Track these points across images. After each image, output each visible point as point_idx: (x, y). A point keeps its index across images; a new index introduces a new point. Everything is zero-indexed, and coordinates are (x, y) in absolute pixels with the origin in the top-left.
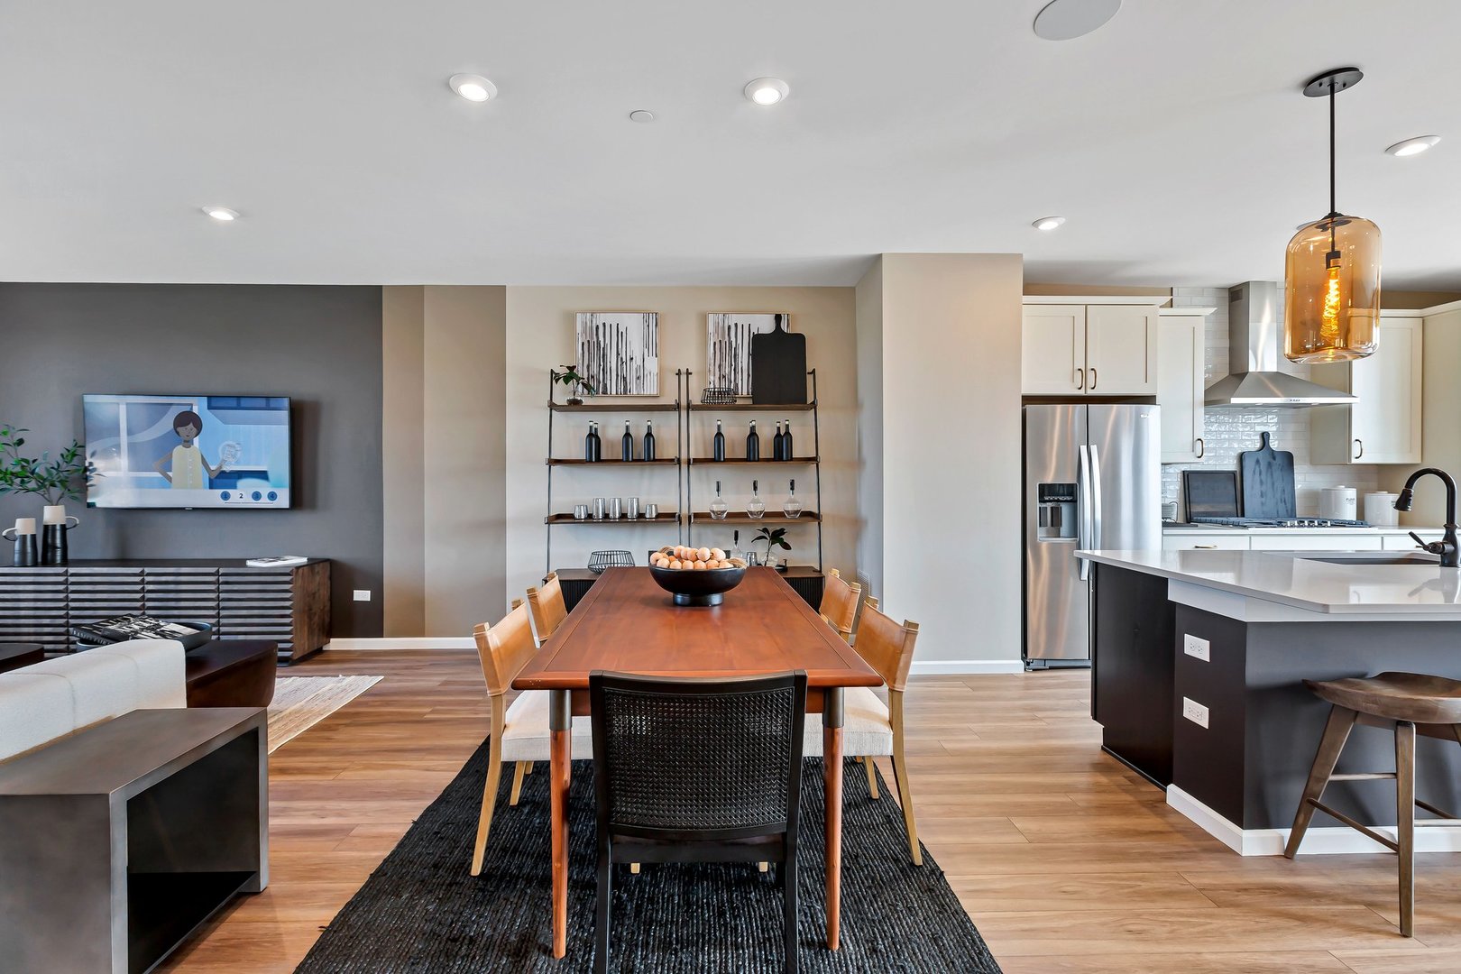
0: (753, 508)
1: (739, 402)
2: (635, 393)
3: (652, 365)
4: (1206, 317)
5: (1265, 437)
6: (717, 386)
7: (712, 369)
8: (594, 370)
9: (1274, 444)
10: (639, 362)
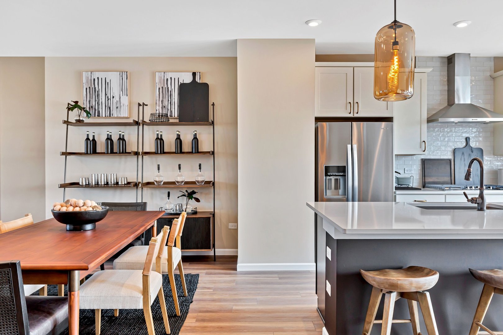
0: (179, 179)
1: (171, 121)
2: (116, 116)
3: (125, 100)
4: (428, 73)
5: (467, 139)
6: (161, 112)
7: (158, 102)
8: (93, 103)
9: (473, 144)
10: (118, 99)
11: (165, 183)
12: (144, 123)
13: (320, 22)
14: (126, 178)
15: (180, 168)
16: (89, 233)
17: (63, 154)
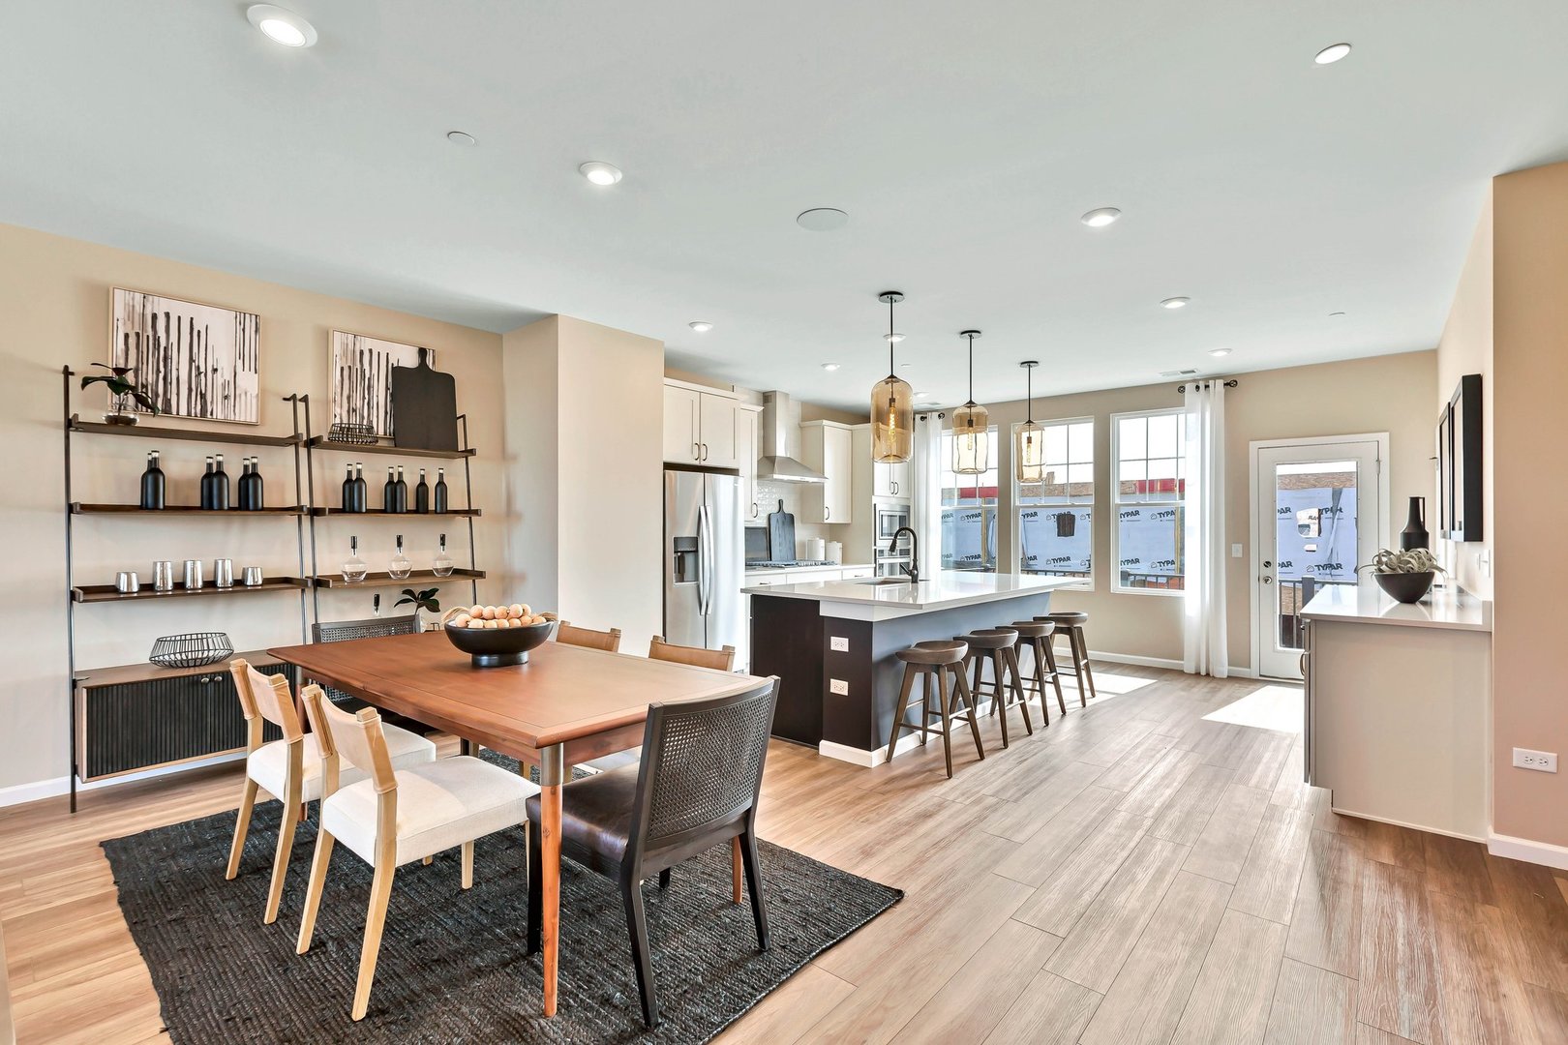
0: (396, 567)
1: (375, 443)
3: (249, 382)
6: (345, 421)
7: (338, 398)
8: (149, 376)
9: (785, 508)
10: (229, 377)
11: (371, 577)
13: (711, 326)
15: (399, 544)
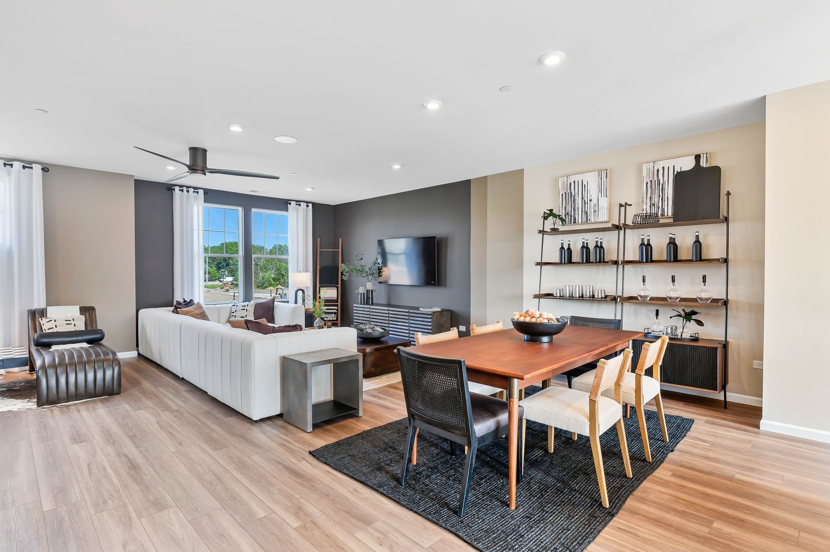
1: (662, 221)
2: (593, 221)
3: (604, 202)
6: (649, 212)
7: (645, 200)
8: (569, 209)
10: (596, 202)
11: (652, 299)
12: (626, 226)
14: (604, 291)
15: (673, 281)
16: (545, 346)
17: (538, 264)
